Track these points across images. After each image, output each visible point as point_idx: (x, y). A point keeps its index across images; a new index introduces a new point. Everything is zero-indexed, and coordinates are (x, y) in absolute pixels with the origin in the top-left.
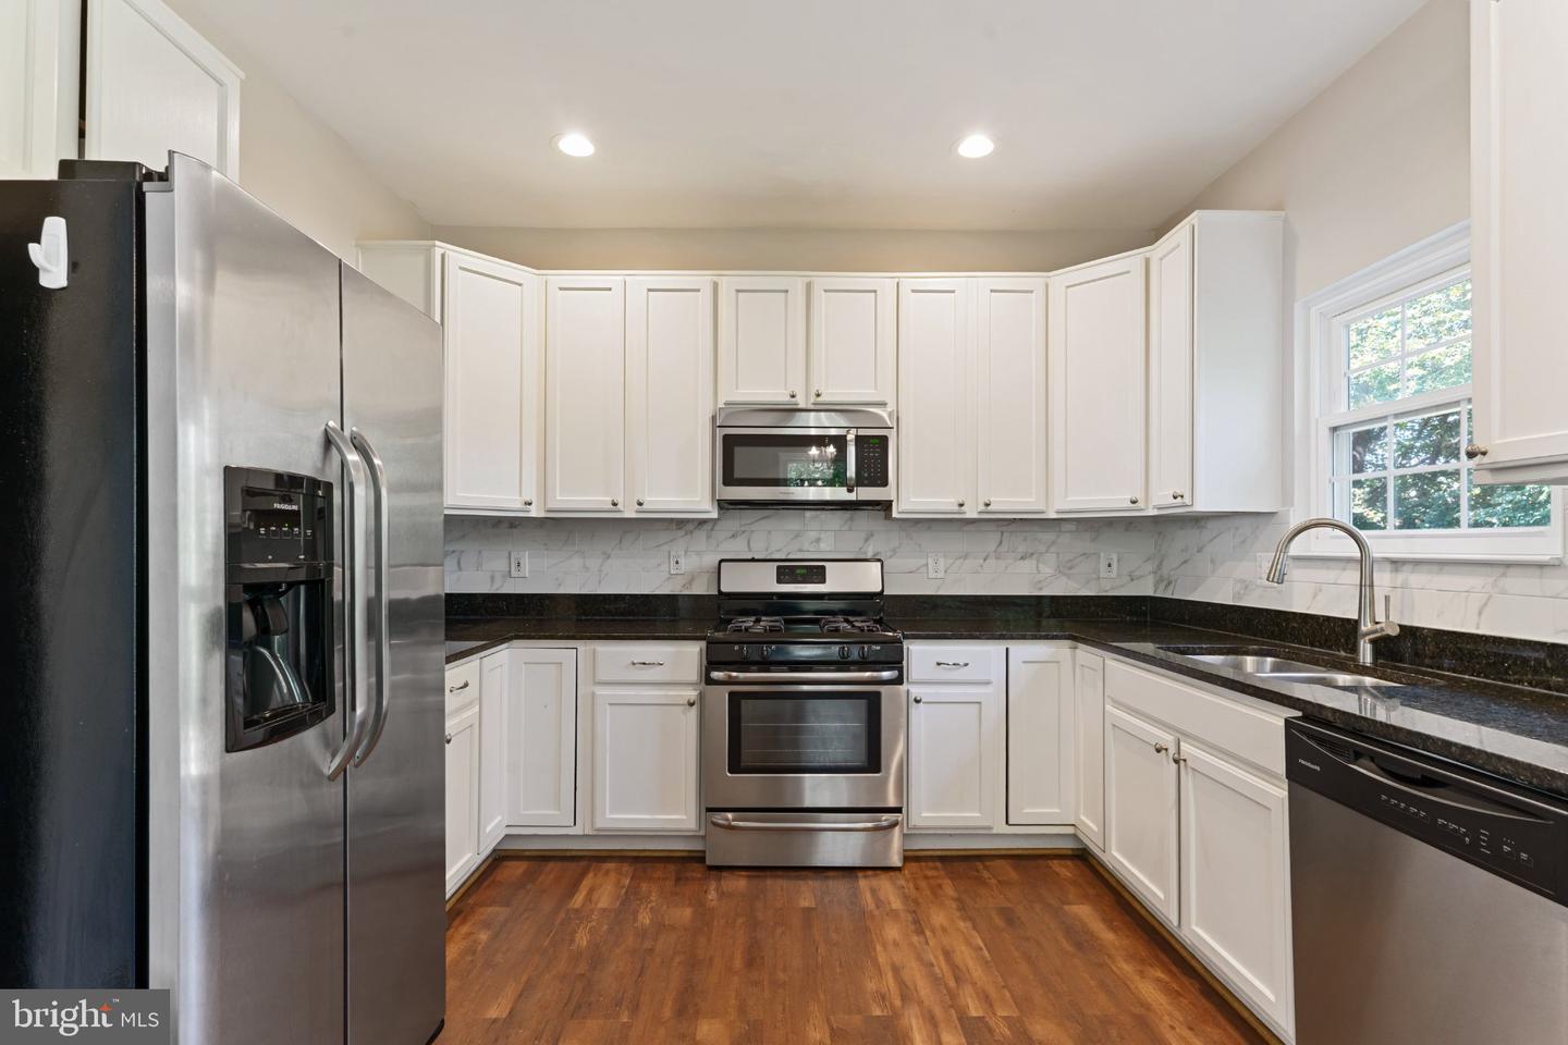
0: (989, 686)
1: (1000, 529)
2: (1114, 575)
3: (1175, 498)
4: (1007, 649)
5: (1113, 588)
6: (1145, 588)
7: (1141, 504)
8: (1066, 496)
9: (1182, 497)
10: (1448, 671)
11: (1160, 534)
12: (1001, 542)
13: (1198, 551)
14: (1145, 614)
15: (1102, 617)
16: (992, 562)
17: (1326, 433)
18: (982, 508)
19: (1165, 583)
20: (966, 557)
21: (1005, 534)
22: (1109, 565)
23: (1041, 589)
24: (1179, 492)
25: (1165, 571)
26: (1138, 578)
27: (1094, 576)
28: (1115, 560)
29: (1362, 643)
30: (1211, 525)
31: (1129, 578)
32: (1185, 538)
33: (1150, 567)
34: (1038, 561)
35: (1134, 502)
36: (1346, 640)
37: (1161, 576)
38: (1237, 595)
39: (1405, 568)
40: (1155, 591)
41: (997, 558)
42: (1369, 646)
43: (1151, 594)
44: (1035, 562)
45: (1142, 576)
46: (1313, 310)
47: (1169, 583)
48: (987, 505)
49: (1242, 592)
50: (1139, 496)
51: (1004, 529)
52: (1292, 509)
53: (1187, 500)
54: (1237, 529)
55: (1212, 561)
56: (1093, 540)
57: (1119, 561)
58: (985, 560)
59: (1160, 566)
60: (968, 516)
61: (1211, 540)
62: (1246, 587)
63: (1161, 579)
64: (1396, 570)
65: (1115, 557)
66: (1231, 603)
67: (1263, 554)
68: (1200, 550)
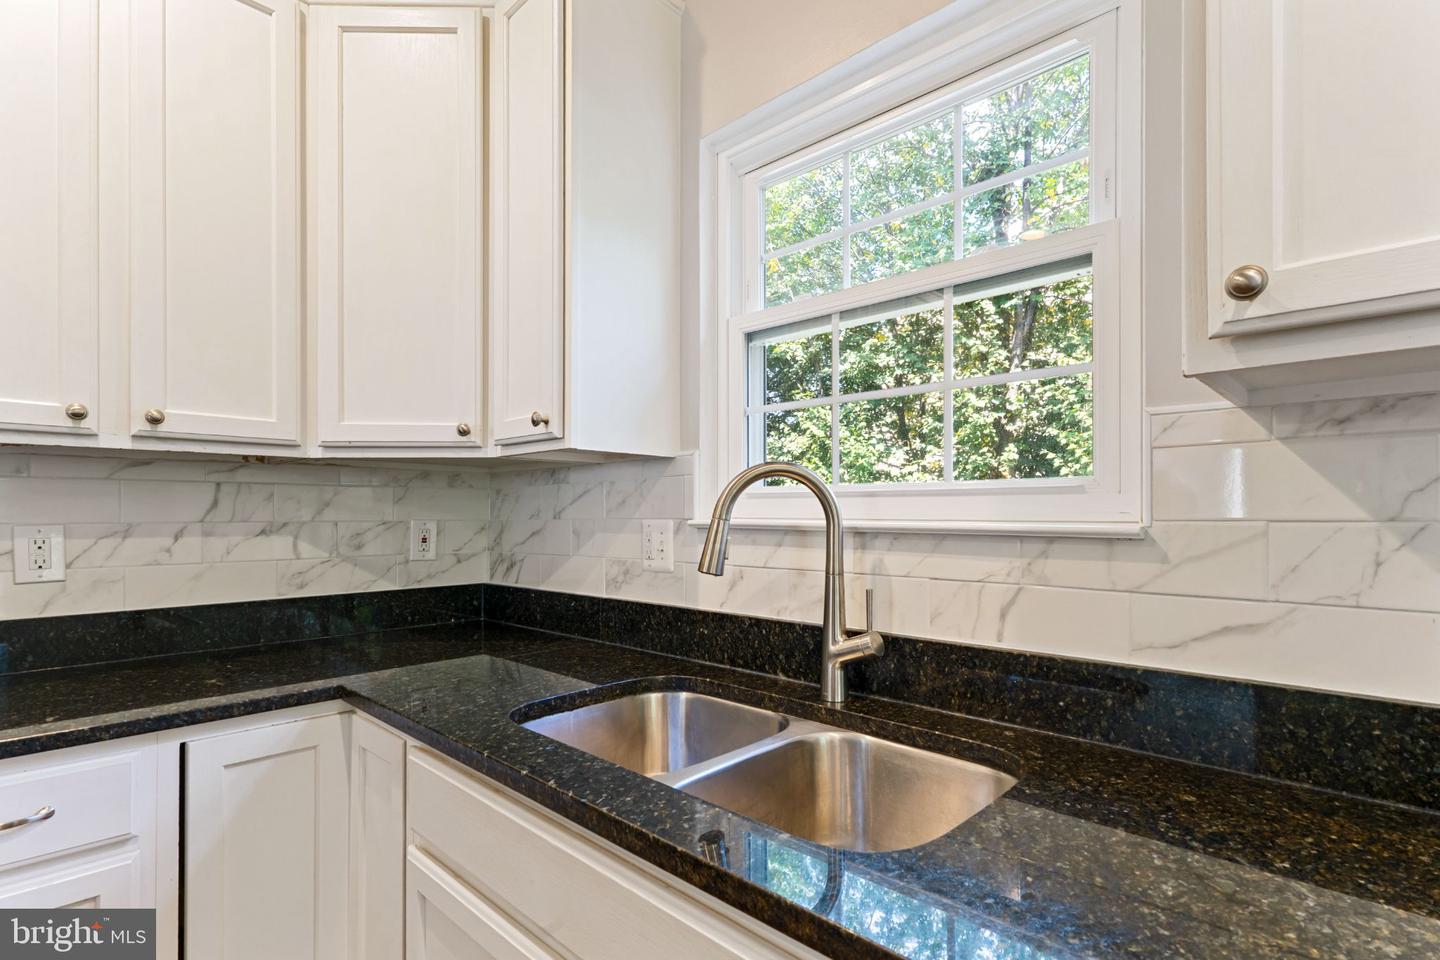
0: (129, 847)
1: (215, 478)
2: (431, 555)
3: (535, 423)
4: (183, 747)
5: (429, 577)
6: (477, 573)
7: (474, 438)
8: (341, 419)
9: (546, 422)
10: (959, 711)
11: (498, 492)
12: (215, 503)
13: (555, 518)
14: (477, 612)
15: (413, 623)
16: (192, 543)
17: (741, 339)
18: (141, 427)
19: (505, 565)
20: (127, 534)
21: (223, 487)
22: (424, 540)
23: (302, 587)
24: (543, 415)
25: (506, 548)
26: (469, 557)
27: (400, 558)
28: (434, 533)
29: (830, 666)
30: (574, 477)
31: (454, 559)
32: (536, 496)
33: (483, 541)
34: (296, 538)
35: (463, 433)
36: (787, 657)
37: (501, 554)
38: (613, 583)
39: (878, 542)
40: (492, 576)
41: (207, 534)
42: (839, 674)
43: (484, 579)
44: (290, 539)
45: (474, 555)
46: (722, 157)
47: (512, 565)
48: (155, 421)
49: (620, 579)
50: (472, 422)
51: (221, 477)
52: (697, 452)
53: (555, 429)
54: (612, 483)
55: (576, 533)
56: (398, 500)
57: (438, 534)
58: (176, 538)
59: (498, 540)
60: (104, 442)
61: (574, 501)
62: (626, 572)
63: (501, 559)
64: (863, 547)
65: (432, 527)
66: (604, 596)
67: (652, 522)
68: (557, 516)
